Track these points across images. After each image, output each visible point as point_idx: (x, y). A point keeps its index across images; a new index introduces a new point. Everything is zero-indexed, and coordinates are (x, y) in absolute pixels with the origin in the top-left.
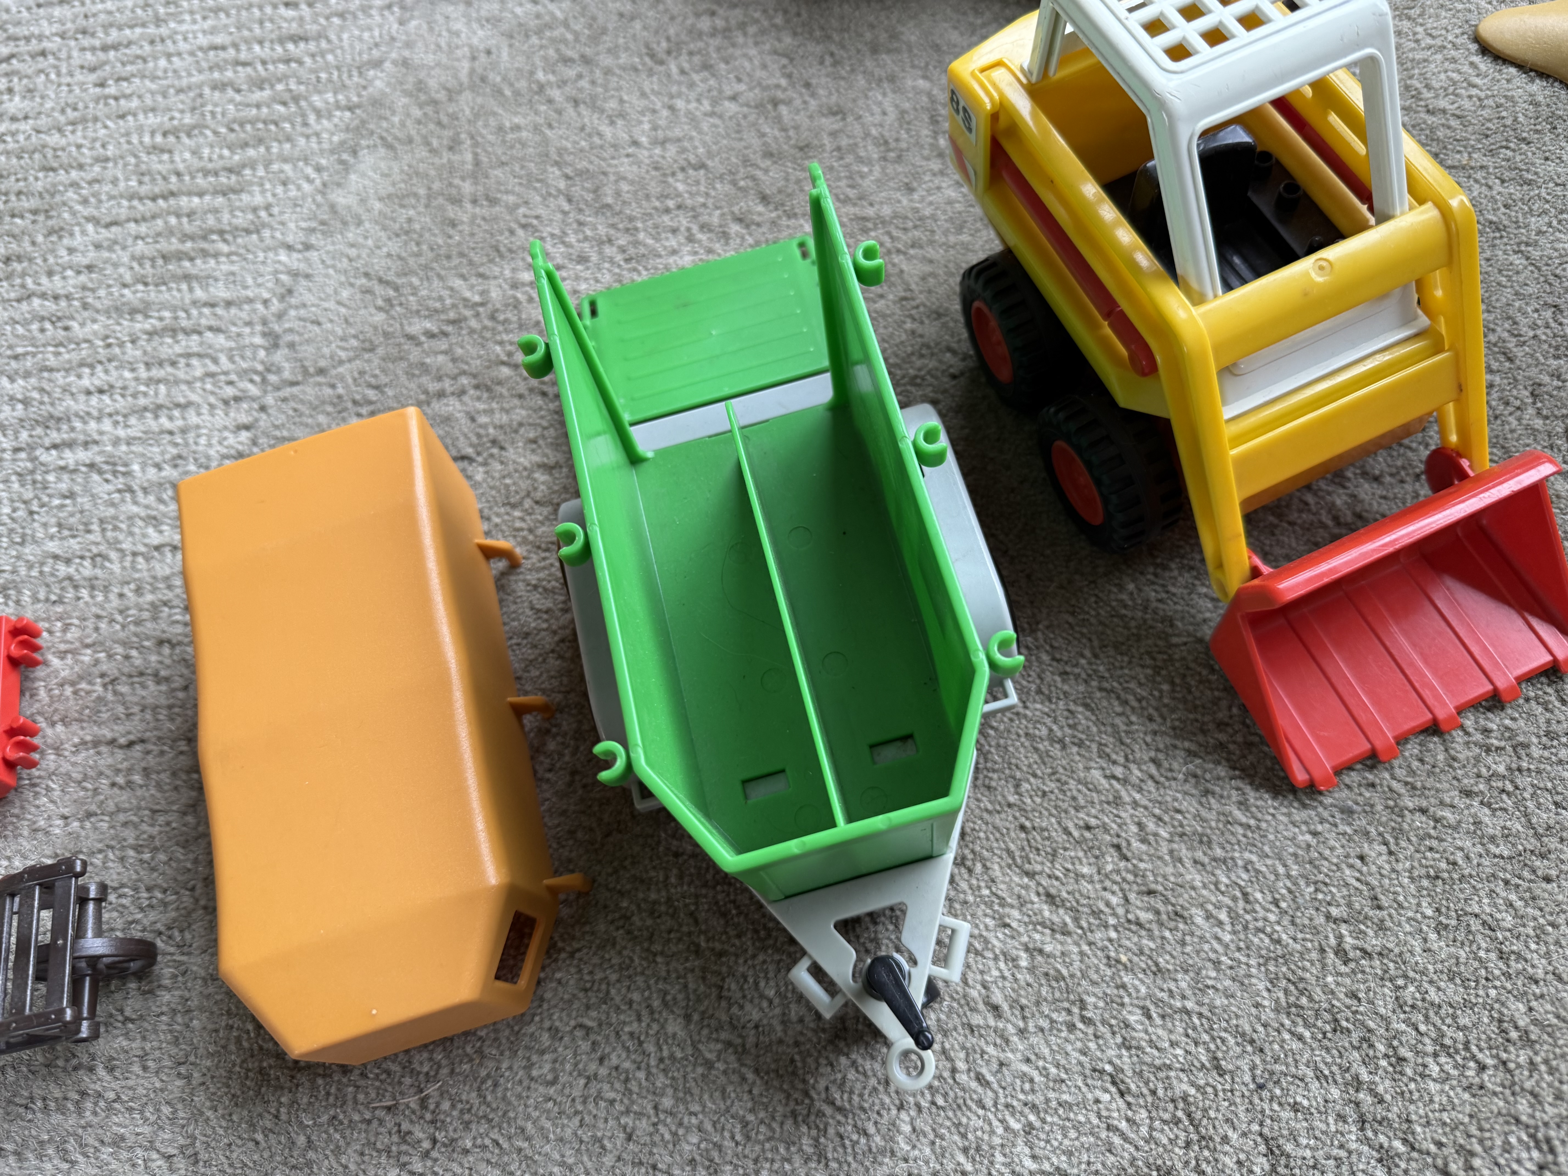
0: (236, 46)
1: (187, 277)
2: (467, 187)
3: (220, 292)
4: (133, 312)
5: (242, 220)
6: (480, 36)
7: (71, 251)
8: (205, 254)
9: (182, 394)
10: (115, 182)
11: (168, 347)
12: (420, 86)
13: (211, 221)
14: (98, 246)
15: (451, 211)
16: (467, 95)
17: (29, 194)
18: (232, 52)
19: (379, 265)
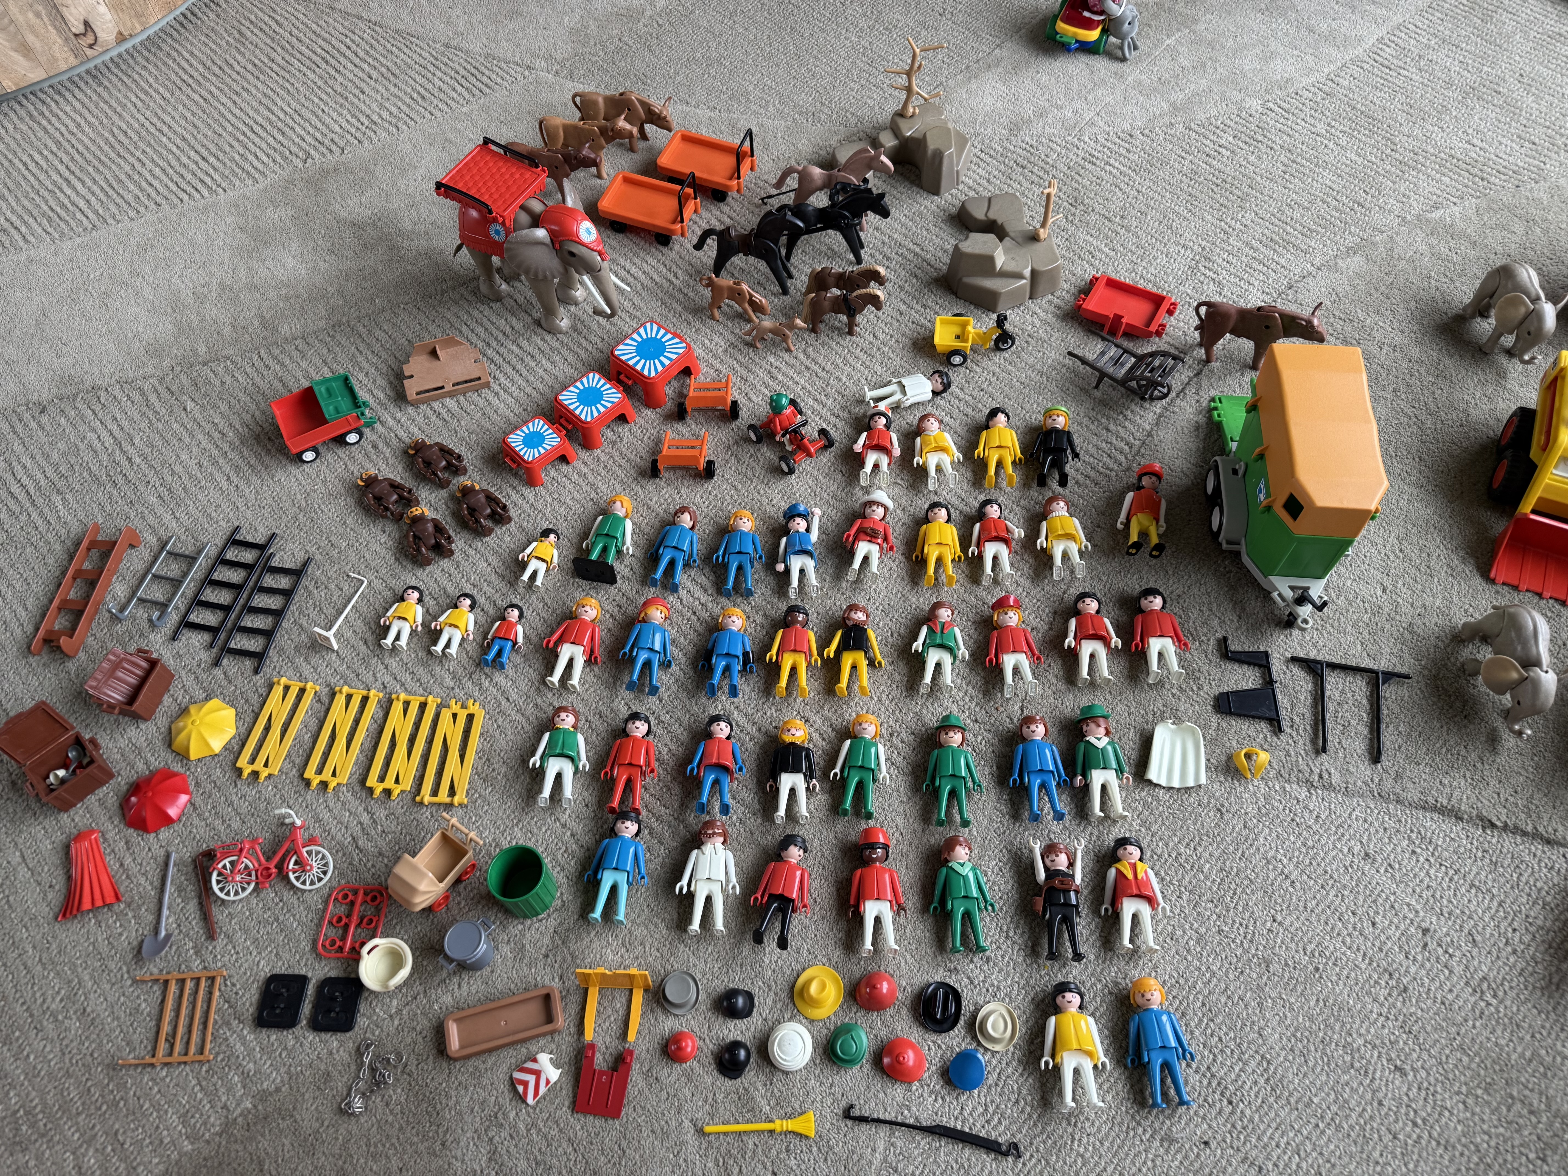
0: (1338, 192)
1: (1275, 250)
2: (1383, 288)
3: (1283, 261)
4: (1252, 248)
5: (1303, 246)
6: (1423, 248)
7: (1243, 216)
8: (1285, 248)
9: (1252, 280)
10: (1270, 206)
11: (1255, 264)
12: (1392, 249)
13: (1293, 240)
14: (1252, 221)
15: (1373, 291)
16: (1404, 262)
17: (1240, 190)
18: (1335, 193)
19: (1339, 290)
